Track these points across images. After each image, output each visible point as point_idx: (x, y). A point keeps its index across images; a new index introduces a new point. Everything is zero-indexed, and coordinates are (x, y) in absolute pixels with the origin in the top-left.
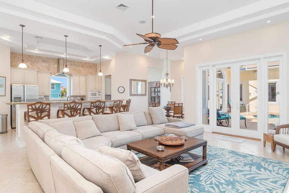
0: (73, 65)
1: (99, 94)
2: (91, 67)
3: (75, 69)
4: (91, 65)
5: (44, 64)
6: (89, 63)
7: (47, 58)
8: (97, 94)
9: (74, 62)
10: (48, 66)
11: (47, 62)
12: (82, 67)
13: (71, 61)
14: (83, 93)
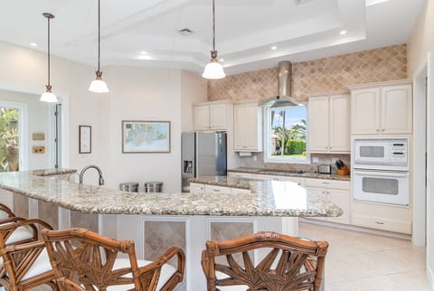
0: (320, 70)
1: (398, 149)
2: (379, 60)
3: (324, 80)
4: (381, 56)
5: (254, 86)
6: (371, 52)
7: (260, 72)
8: (389, 149)
9: (322, 61)
10: (263, 89)
11: (260, 80)
12: (348, 70)
13: (313, 63)
14: (339, 148)
